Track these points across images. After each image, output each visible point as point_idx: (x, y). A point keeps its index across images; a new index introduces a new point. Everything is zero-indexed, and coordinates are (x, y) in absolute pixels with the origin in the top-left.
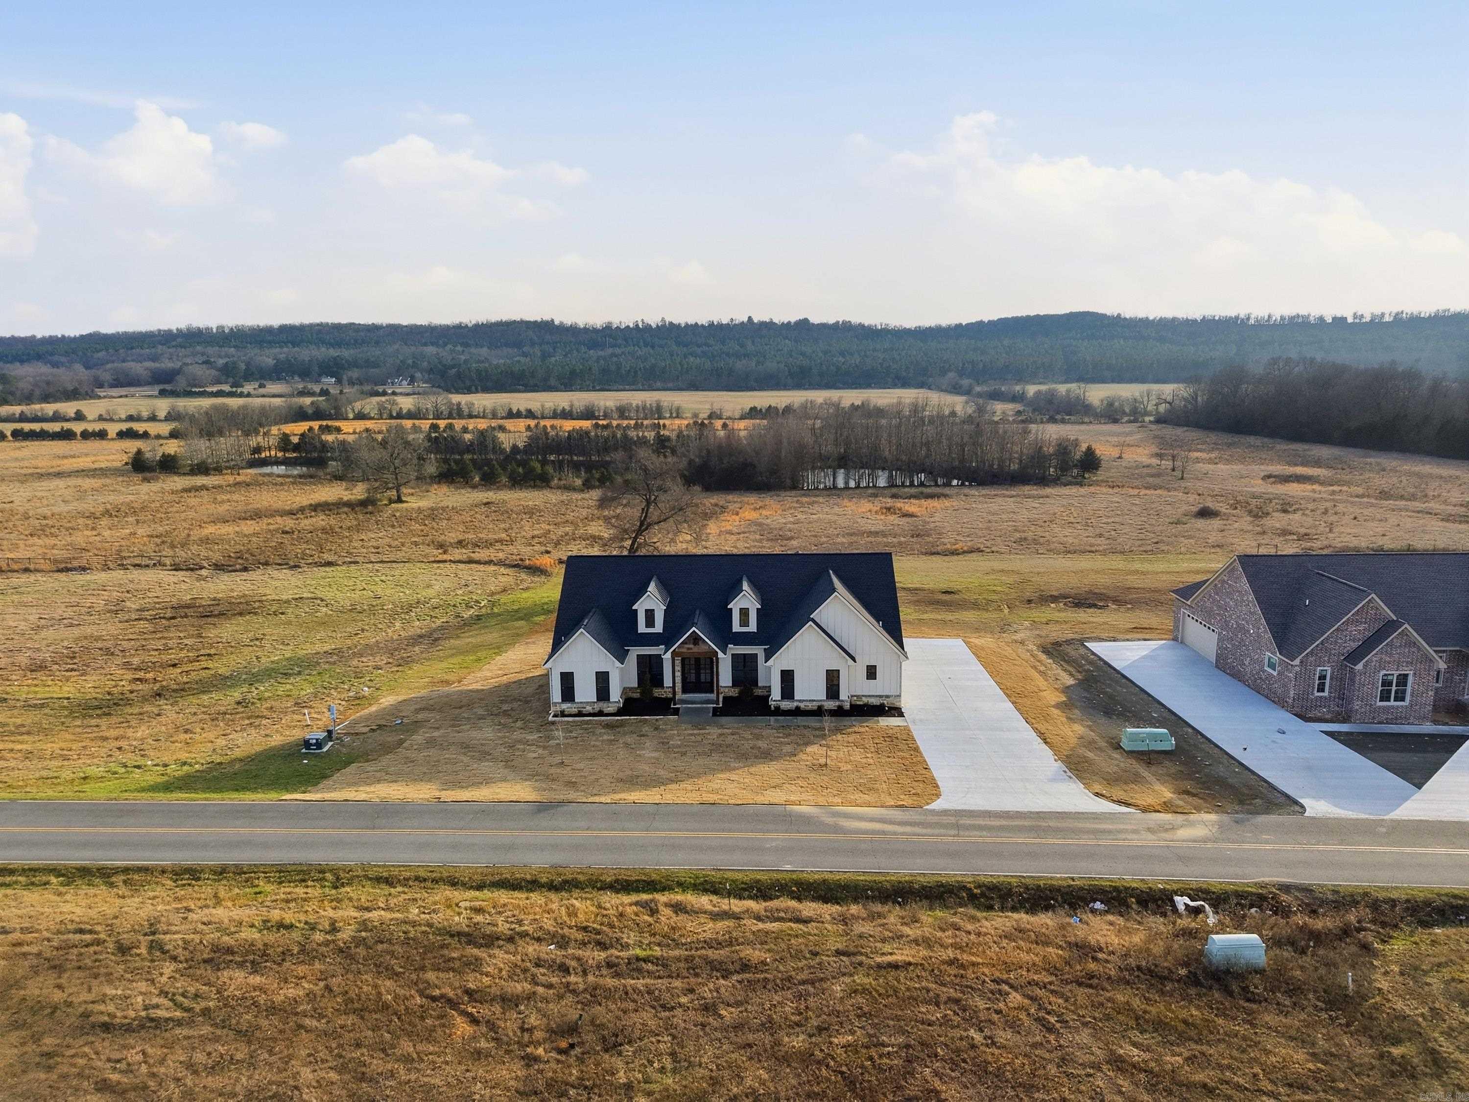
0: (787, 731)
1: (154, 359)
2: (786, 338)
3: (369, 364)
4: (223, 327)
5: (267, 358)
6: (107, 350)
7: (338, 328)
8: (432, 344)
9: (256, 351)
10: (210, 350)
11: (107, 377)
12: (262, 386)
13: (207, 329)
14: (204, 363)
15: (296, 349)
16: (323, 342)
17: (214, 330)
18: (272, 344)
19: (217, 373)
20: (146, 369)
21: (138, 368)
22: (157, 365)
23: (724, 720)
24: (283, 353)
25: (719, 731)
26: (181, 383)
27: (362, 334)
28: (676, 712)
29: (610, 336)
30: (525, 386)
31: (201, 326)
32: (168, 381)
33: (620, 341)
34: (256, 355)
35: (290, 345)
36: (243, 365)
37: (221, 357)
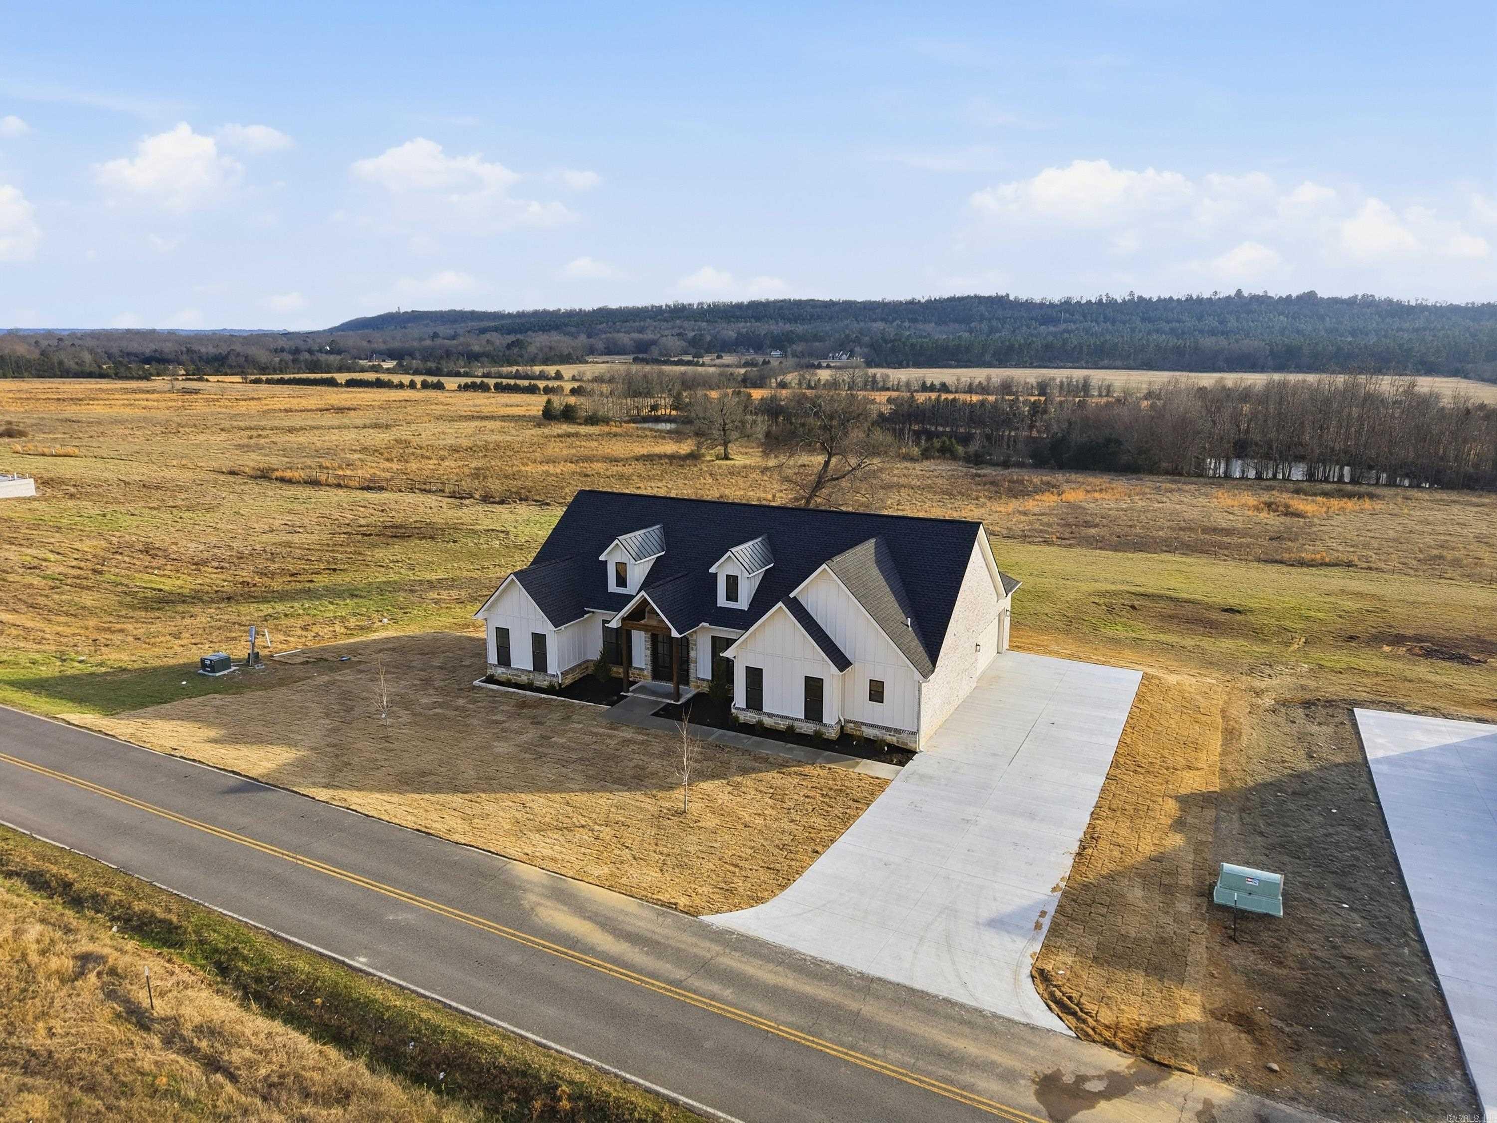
1: (641, 331)
2: (1282, 314)
3: (816, 338)
4: (702, 304)
5: (729, 332)
6: (607, 323)
7: (799, 304)
8: (883, 320)
9: (724, 325)
10: (686, 324)
11: (600, 346)
12: (719, 357)
13: (690, 305)
14: (678, 335)
15: (758, 324)
16: (783, 318)
17: (695, 307)
18: (738, 319)
19: (684, 344)
20: (631, 340)
21: (624, 339)
22: (641, 336)
24: (743, 327)
26: (655, 352)
27: (818, 310)
29: (1067, 311)
30: (957, 361)
31: (685, 303)
32: (645, 352)
33: (1077, 317)
34: (723, 329)
35: (753, 321)
36: (708, 338)
37: (693, 330)
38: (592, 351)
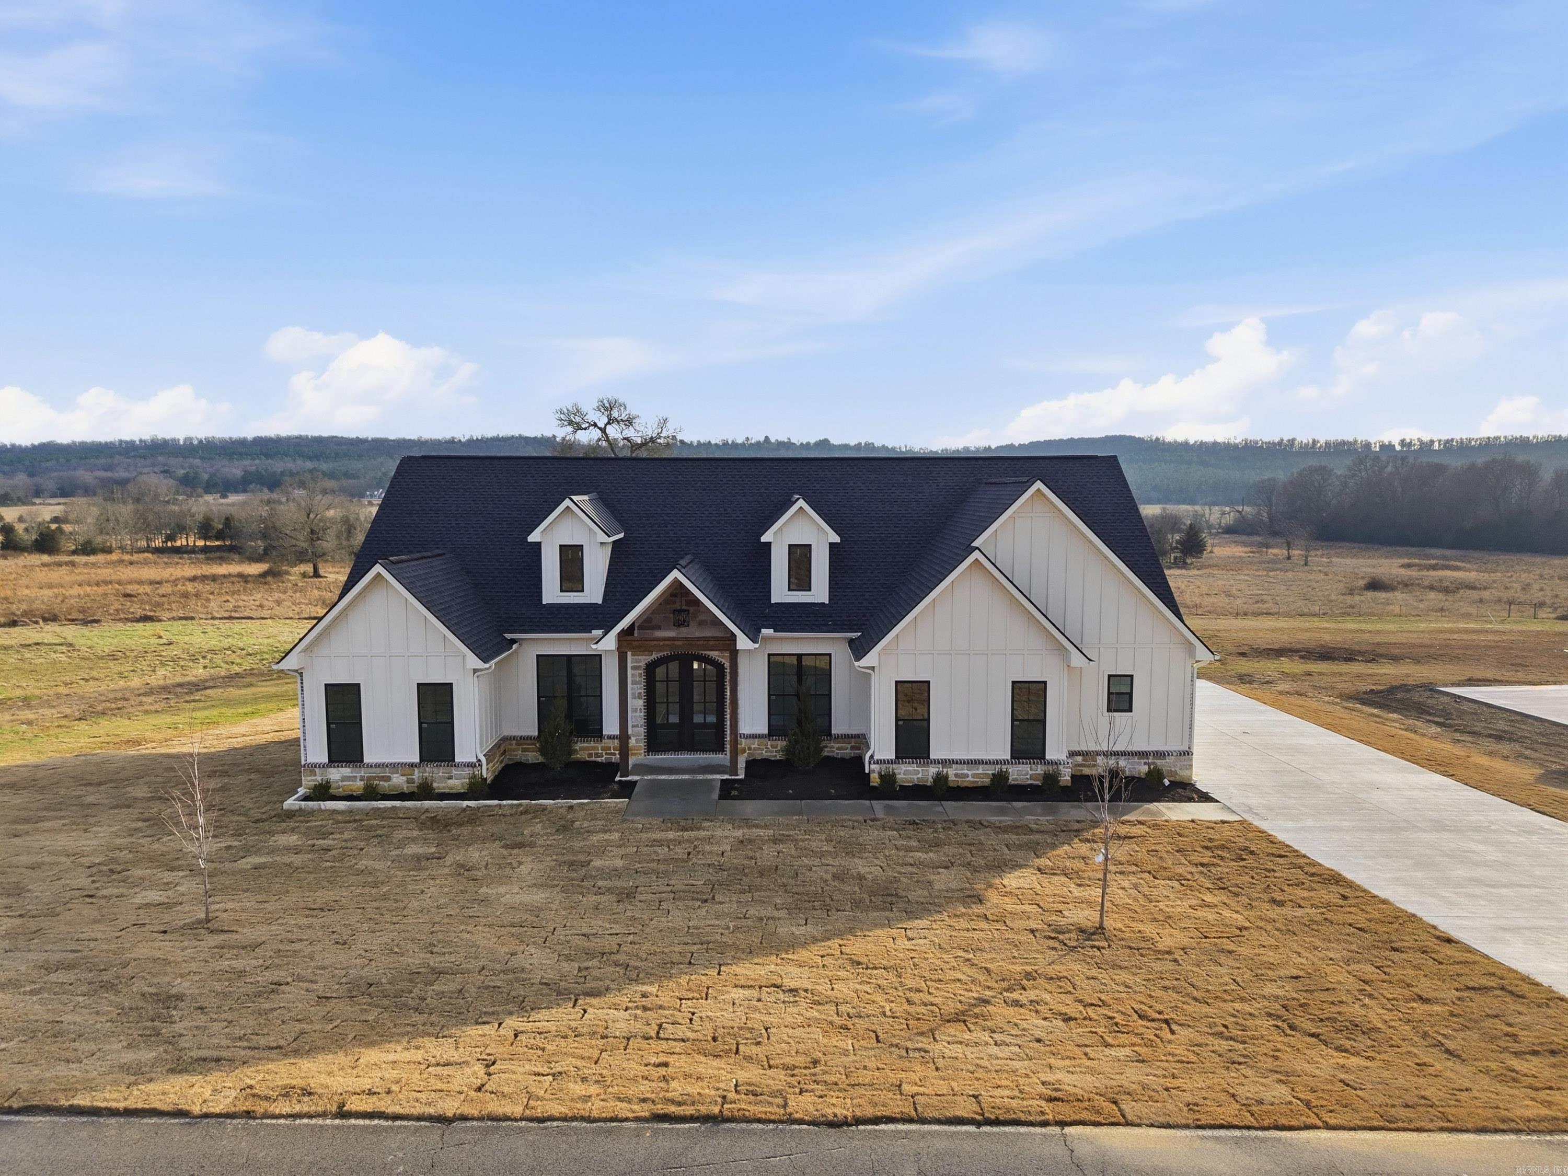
0: (928, 834)
1: (109, 468)
3: (348, 476)
4: (191, 439)
5: (235, 470)
6: (57, 460)
7: (320, 441)
9: (225, 462)
10: (172, 461)
11: (51, 485)
13: (174, 440)
14: (163, 472)
15: (270, 461)
16: (300, 455)
17: (181, 443)
18: (242, 456)
20: (96, 478)
21: (85, 476)
22: (109, 474)
23: (750, 807)
24: (251, 465)
25: (739, 833)
28: (627, 790)
34: (223, 466)
35: (263, 457)
36: (206, 477)
37: (183, 467)
38: (38, 493)
